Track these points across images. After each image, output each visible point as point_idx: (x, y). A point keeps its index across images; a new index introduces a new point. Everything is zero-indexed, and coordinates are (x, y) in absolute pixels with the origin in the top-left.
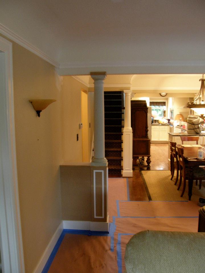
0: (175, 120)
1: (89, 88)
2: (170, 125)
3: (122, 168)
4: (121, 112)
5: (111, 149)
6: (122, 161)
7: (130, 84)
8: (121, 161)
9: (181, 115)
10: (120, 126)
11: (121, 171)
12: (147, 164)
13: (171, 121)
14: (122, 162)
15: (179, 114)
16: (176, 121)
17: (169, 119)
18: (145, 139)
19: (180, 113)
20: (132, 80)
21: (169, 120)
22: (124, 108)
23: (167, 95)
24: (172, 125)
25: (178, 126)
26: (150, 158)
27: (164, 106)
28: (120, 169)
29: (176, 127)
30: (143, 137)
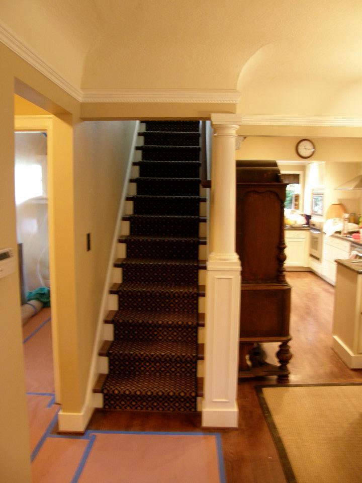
0: (327, 219)
1: (82, 104)
2: (312, 228)
3: (200, 392)
4: (197, 197)
5: (165, 320)
6: (199, 362)
7: (234, 90)
8: (196, 363)
9: (342, 206)
10: (196, 239)
11: (196, 401)
12: (279, 365)
13: (314, 220)
14: (200, 367)
15: (337, 202)
16: (331, 221)
17: (309, 213)
18: (276, 287)
19: (339, 200)
20: (241, 75)
21: (308, 218)
22: (208, 185)
23: (314, 155)
24: (319, 230)
25: (337, 232)
26: (290, 344)
27: (296, 185)
28: (193, 394)
29: (332, 236)
30: (267, 279)
